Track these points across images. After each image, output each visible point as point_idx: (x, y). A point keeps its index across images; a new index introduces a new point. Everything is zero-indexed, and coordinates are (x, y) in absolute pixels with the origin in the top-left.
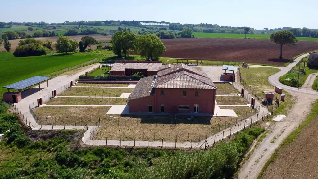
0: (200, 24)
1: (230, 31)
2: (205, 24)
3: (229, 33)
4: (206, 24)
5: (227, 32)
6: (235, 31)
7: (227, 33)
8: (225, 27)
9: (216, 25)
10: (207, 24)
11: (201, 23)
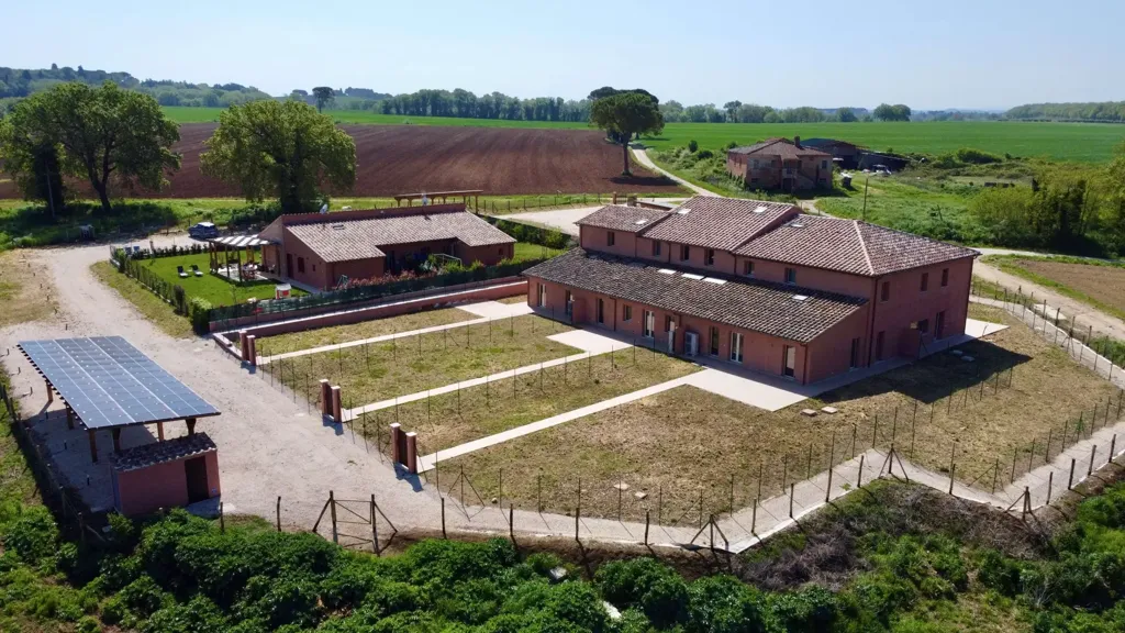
0: (49, 68)
1: (200, 100)
2: (76, 69)
3: (198, 105)
4: (80, 68)
5: (186, 100)
6: (220, 100)
7: (189, 105)
8: (163, 83)
9: (125, 74)
10: (84, 68)
11: (54, 66)
